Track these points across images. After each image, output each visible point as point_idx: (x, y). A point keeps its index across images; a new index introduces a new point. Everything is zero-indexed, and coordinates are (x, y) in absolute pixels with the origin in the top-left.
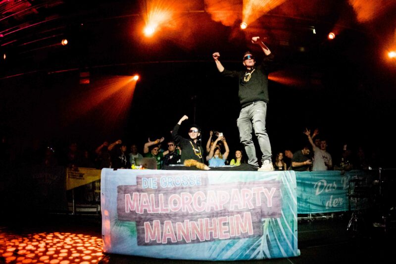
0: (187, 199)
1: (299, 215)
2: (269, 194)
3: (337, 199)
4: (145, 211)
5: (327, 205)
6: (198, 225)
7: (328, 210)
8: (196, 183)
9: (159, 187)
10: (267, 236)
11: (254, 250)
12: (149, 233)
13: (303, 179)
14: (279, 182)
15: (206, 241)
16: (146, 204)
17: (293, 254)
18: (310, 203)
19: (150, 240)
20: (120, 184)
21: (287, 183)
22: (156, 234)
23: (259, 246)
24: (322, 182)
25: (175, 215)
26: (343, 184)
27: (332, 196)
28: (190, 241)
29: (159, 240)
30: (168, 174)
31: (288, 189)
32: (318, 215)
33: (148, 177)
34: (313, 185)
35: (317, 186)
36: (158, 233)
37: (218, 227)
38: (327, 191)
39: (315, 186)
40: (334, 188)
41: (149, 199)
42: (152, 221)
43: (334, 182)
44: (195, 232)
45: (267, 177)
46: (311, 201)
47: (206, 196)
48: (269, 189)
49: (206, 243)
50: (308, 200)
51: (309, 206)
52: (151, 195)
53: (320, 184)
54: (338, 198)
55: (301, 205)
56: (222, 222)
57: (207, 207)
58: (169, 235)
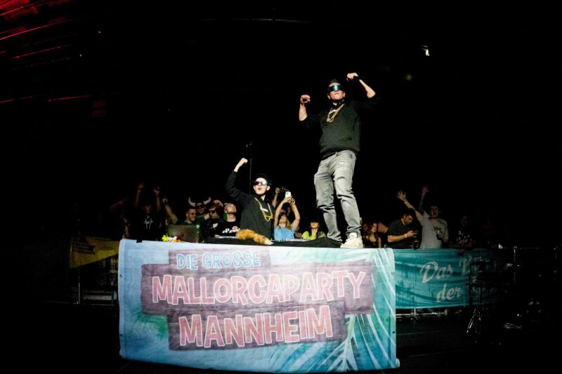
0: (240, 285)
1: (398, 311)
2: (356, 281)
3: (453, 289)
4: (181, 301)
5: (438, 297)
6: (255, 323)
7: (439, 304)
8: (252, 262)
9: (200, 268)
10: (352, 340)
11: (333, 358)
12: (186, 333)
13: (405, 260)
14: (370, 264)
15: (266, 345)
16: (182, 292)
17: (389, 365)
18: (413, 294)
19: (187, 342)
20: (146, 263)
21: (382, 266)
22: (196, 334)
23: (340, 353)
24: (431, 265)
25: (223, 307)
26: (462, 267)
27: (445, 285)
28: (244, 346)
29: (200, 343)
30: (214, 250)
31: (383, 273)
32: (425, 310)
33: (186, 253)
34: (420, 268)
35: (424, 270)
36: (199, 333)
37: (283, 326)
38: (438, 277)
39: (421, 271)
40: (449, 273)
41: (187, 285)
42: (191, 315)
43: (449, 266)
44: (251, 332)
45: (354, 256)
46: (416, 292)
47: (267, 282)
48: (356, 273)
49: (265, 348)
50: (412, 290)
51: (413, 298)
52: (189, 279)
53: (428, 267)
54: (454, 287)
55: (401, 296)
56: (289, 319)
57: (267, 298)
58: (214, 336)
